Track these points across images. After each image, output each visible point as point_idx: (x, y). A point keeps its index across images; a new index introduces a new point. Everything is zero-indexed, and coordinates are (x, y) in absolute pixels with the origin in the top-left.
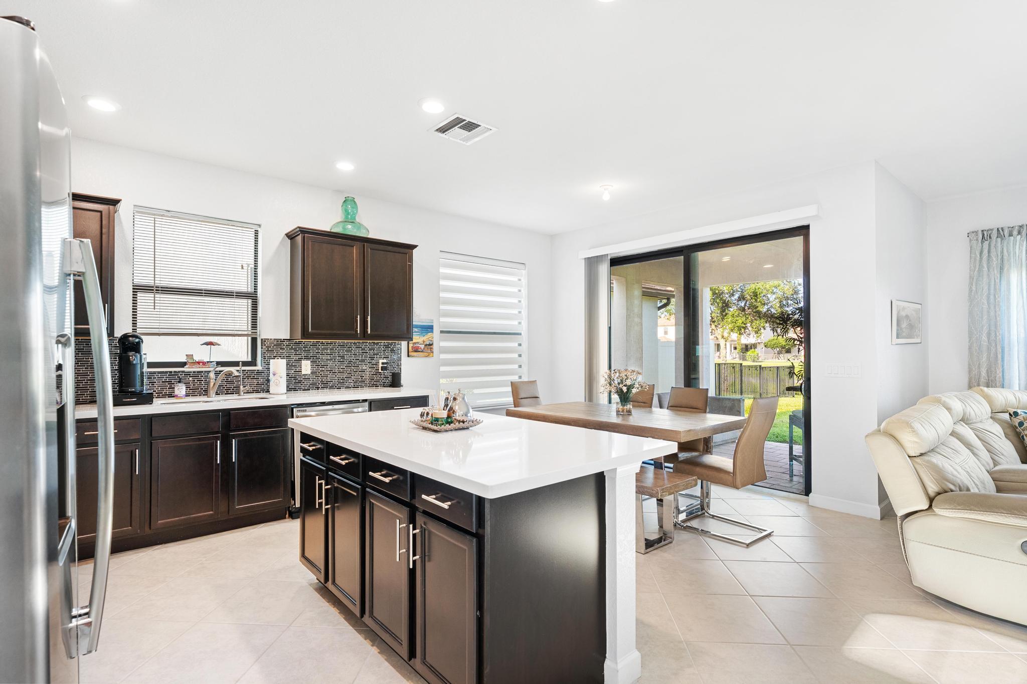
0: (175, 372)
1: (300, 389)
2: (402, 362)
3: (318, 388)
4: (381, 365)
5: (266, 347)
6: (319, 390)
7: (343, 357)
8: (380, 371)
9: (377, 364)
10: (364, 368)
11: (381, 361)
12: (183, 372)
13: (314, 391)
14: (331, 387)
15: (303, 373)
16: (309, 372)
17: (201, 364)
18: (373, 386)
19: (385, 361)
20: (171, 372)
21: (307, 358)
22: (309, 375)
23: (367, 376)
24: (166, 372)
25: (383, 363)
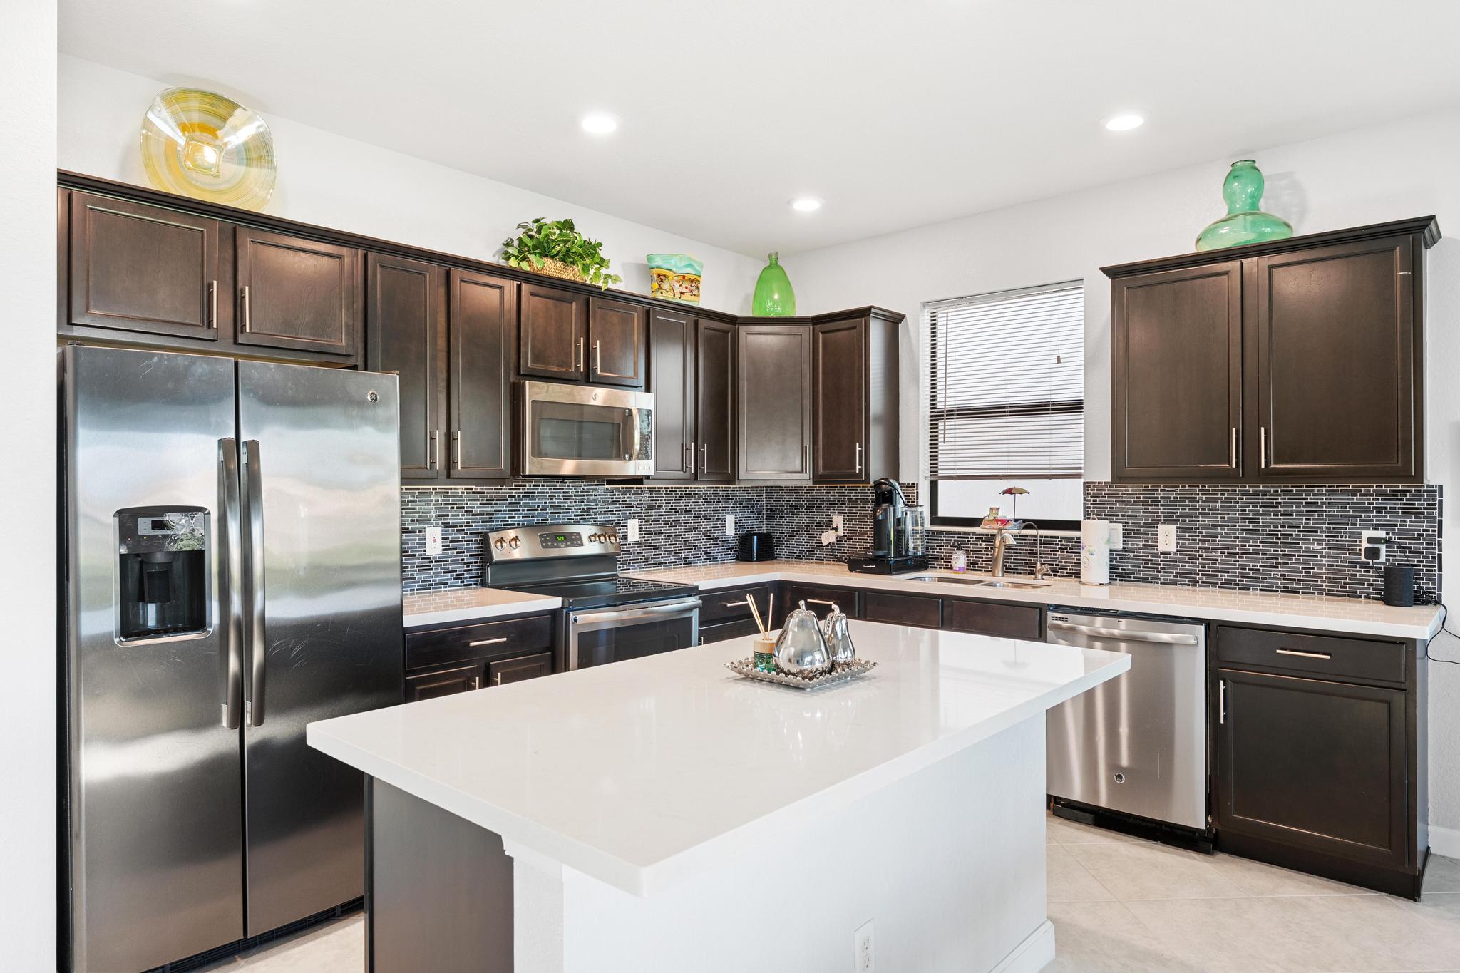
0: (964, 533)
1: (1156, 580)
2: (1444, 540)
3: (1195, 583)
4: (1365, 545)
5: (1091, 497)
6: (1197, 588)
7: (1254, 520)
8: (1363, 559)
9: (1355, 542)
10: (1315, 547)
11: (1366, 534)
12: (974, 533)
13: (1185, 587)
14: (1226, 585)
15: (1162, 548)
16: (1172, 548)
17: (999, 523)
18: (1341, 594)
19: (1381, 534)
20: (959, 533)
21: (1169, 520)
22: (1175, 554)
23: (1322, 570)
24: (955, 533)
25: (1370, 540)
